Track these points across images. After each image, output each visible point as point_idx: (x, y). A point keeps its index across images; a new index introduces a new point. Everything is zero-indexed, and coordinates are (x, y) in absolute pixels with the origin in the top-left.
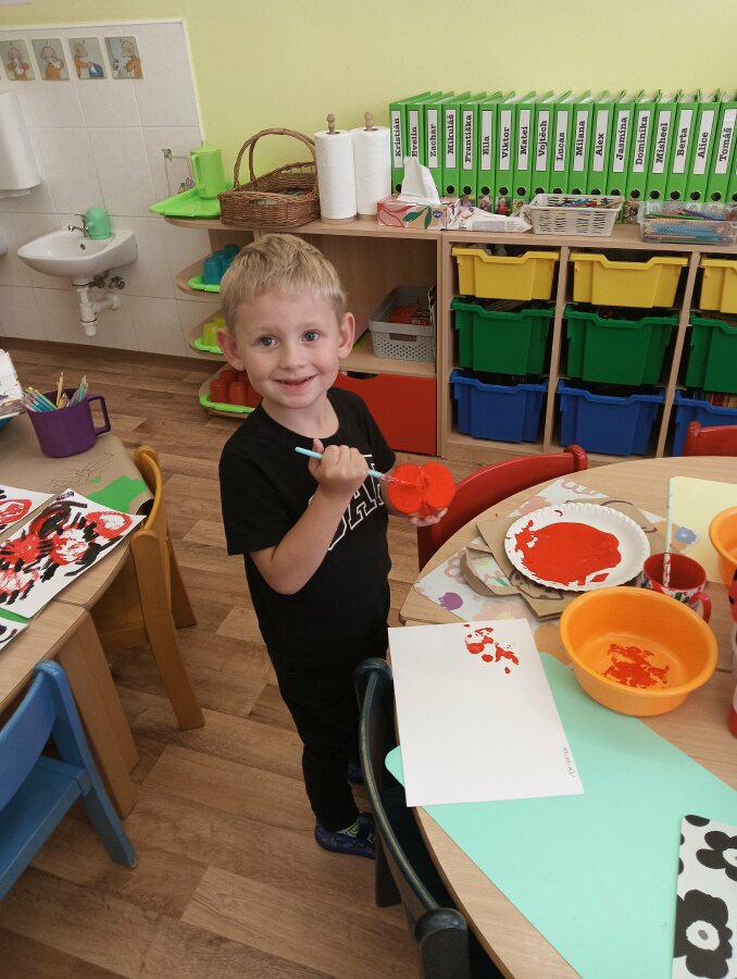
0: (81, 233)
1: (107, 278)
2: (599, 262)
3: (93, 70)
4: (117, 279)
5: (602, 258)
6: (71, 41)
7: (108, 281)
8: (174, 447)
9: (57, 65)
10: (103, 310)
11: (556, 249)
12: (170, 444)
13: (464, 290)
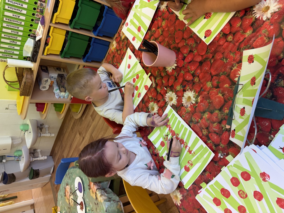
0: (27, 132)
2: (57, 16)
4: (41, 125)
5: (56, 14)
7: (41, 127)
8: (86, 130)
10: (48, 130)
11: (50, 27)
12: (85, 131)
13: (58, 53)
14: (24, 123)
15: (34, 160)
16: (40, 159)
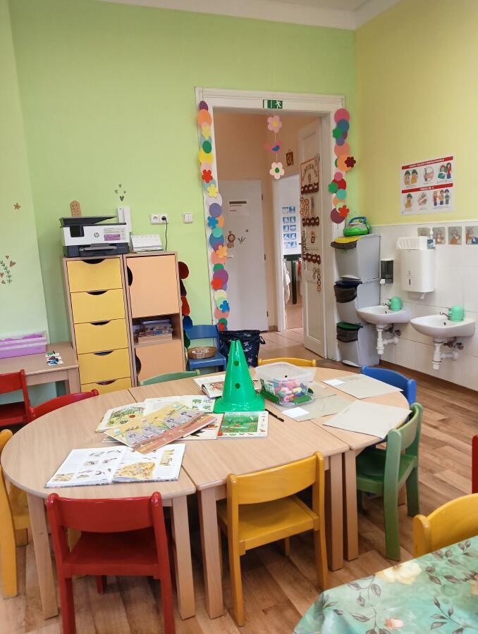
0: (446, 317)
1: (454, 342)
3: (474, 240)
4: (460, 346)
6: (467, 227)
7: (454, 344)
9: (457, 238)
10: (446, 358)
14: (466, 313)
15: (378, 330)
16: (378, 343)
